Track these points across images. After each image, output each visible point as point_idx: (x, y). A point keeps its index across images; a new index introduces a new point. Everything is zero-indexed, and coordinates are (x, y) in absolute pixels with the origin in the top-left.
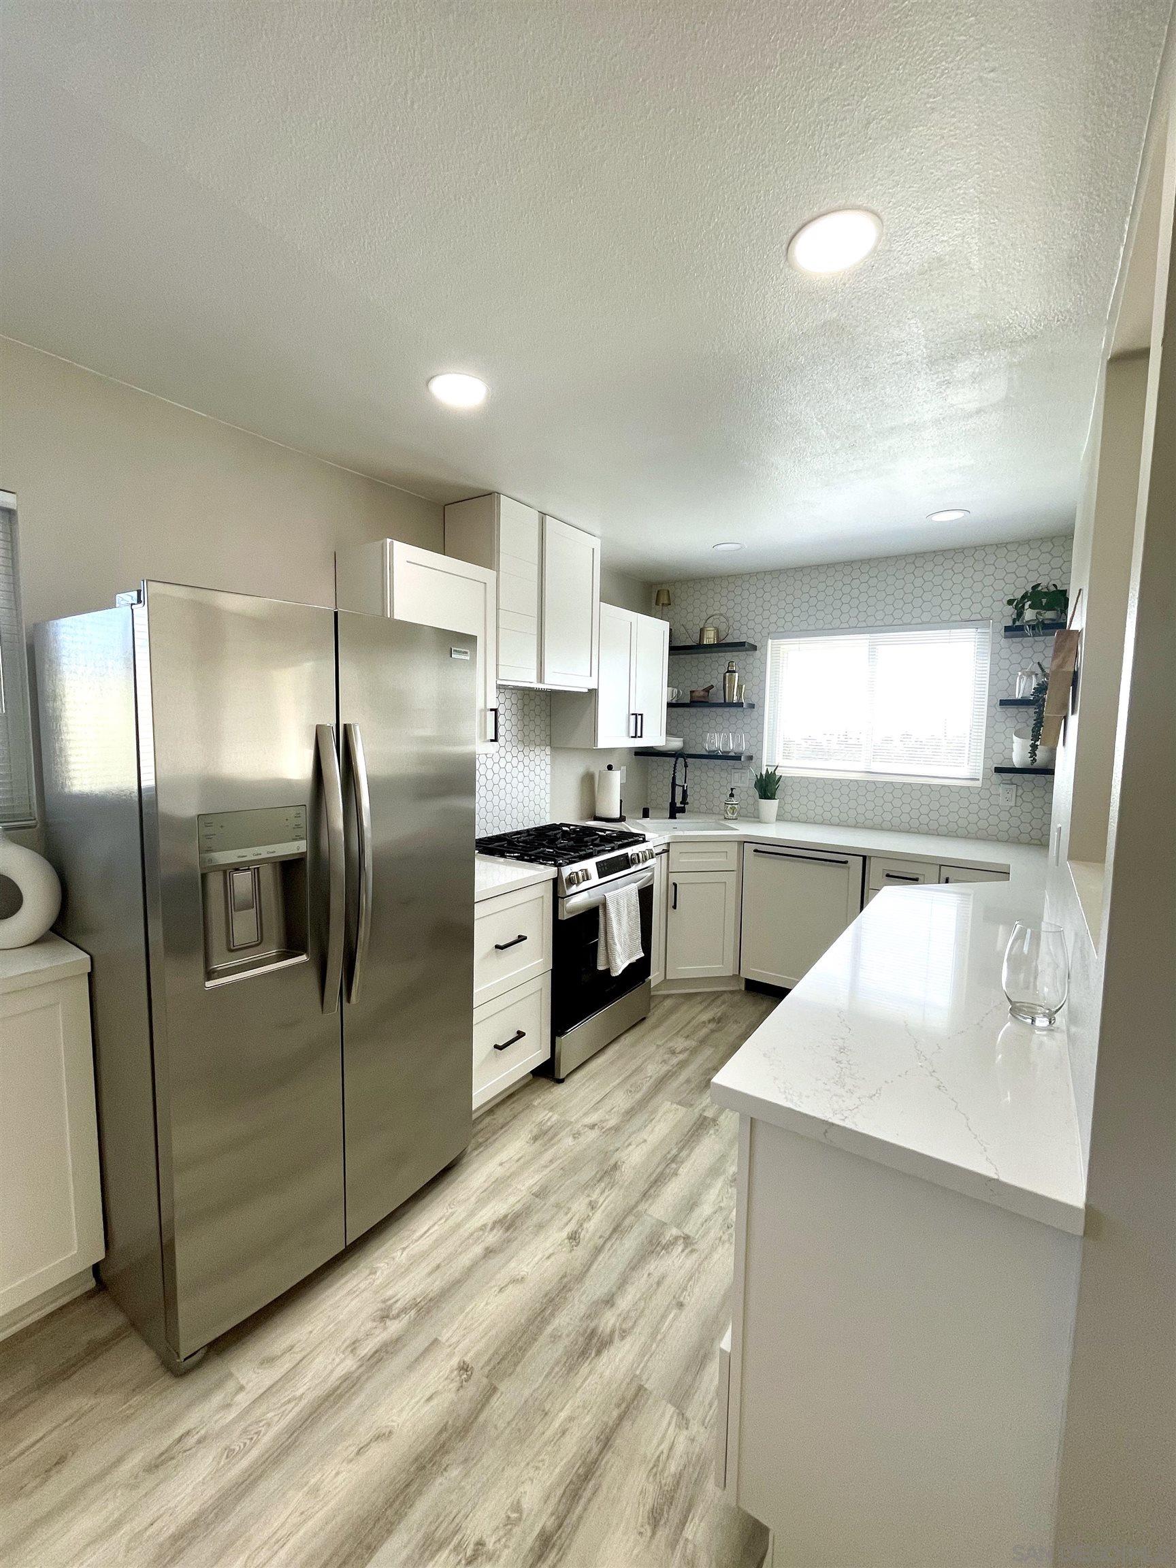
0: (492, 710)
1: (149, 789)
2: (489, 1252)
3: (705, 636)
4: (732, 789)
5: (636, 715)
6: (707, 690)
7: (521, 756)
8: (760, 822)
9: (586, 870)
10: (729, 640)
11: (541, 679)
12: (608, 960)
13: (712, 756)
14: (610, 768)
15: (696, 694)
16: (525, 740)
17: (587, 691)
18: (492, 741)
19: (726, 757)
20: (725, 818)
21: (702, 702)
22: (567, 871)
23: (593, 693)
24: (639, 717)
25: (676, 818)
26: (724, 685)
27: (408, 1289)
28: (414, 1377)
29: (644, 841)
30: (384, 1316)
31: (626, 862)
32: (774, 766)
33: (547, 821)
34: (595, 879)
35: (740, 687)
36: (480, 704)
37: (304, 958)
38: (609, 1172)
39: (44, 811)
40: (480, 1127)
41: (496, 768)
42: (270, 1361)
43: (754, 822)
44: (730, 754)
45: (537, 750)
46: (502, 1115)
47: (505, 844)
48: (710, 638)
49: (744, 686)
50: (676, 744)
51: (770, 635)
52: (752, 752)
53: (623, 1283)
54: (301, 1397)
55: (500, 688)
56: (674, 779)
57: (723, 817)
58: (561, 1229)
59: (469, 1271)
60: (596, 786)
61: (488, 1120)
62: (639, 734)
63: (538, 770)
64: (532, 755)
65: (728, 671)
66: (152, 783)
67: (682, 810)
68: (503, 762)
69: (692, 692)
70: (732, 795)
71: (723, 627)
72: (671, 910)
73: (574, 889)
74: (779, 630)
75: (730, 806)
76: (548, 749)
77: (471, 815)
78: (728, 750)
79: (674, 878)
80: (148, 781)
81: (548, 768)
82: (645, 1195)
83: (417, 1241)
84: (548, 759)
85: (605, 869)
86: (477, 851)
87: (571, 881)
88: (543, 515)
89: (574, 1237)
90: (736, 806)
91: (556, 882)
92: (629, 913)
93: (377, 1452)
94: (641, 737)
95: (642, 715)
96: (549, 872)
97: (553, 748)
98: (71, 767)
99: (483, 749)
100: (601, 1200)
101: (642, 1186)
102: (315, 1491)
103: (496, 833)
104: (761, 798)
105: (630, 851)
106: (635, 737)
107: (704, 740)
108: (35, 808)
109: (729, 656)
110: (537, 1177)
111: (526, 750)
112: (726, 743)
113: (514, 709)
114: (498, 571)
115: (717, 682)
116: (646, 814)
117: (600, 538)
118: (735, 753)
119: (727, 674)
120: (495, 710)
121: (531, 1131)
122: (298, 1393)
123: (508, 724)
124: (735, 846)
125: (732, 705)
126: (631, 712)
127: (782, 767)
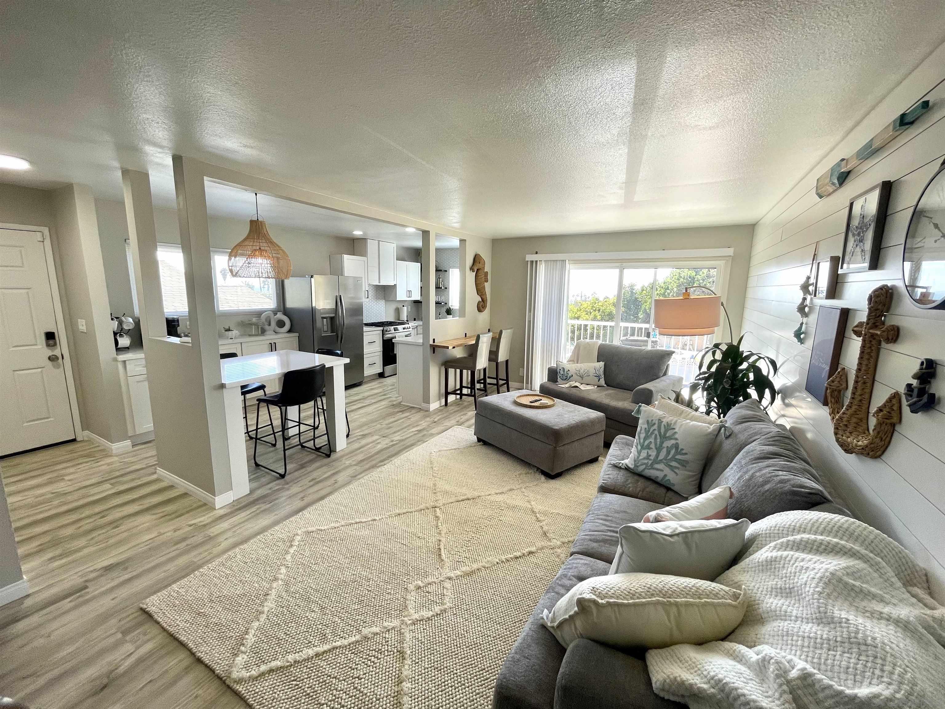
11: (379, 283)
16: (377, 298)
22: (385, 328)
23: (395, 285)
36: (364, 289)
55: (369, 285)
73: (387, 333)
87: (386, 331)
91: (383, 330)
96: (382, 328)
116: (415, 320)
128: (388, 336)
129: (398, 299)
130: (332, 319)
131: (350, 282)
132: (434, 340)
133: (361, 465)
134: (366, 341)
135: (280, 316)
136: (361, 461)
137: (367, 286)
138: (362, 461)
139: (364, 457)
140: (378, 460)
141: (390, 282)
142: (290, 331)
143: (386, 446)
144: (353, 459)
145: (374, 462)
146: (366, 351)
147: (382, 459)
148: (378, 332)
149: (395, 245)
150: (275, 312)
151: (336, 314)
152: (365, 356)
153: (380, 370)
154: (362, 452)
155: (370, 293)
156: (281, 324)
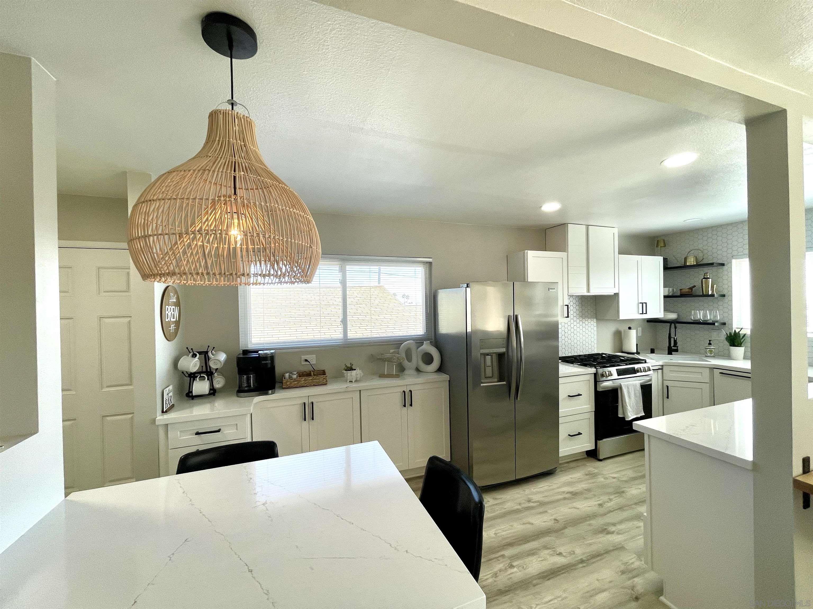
0: (566, 305)
1: (469, 332)
2: (565, 499)
3: (688, 261)
4: (710, 341)
5: (642, 303)
6: (691, 288)
7: (581, 323)
8: (731, 359)
9: (610, 371)
10: (705, 262)
11: (588, 290)
12: (624, 413)
13: (697, 323)
14: (630, 328)
15: (684, 290)
17: (613, 294)
18: (566, 317)
19: (705, 323)
20: (706, 356)
21: (688, 294)
23: (616, 295)
24: (644, 305)
25: (672, 354)
26: (702, 285)
27: (536, 498)
28: (539, 516)
29: (646, 362)
30: (529, 501)
31: (634, 371)
32: (740, 328)
33: (595, 351)
34: (615, 376)
35: (712, 287)
36: (560, 303)
37: (504, 383)
38: (620, 492)
39: (436, 338)
40: (563, 466)
41: (569, 328)
42: (496, 499)
43: (728, 359)
44: (708, 322)
45: (589, 320)
46: (572, 465)
47: (573, 359)
48: (691, 261)
49: (715, 286)
50: (672, 316)
51: (733, 257)
52: (725, 320)
53: (621, 522)
54: (505, 509)
56: (670, 334)
57: (704, 356)
58: (595, 501)
59: (558, 501)
60: (623, 336)
61: (566, 465)
62: (645, 312)
63: (590, 329)
64: (586, 323)
65: (704, 278)
66: (470, 330)
67: (677, 351)
68: (572, 326)
69: (681, 290)
70: (710, 344)
71: (701, 255)
72: (665, 399)
74: (739, 254)
75: (708, 350)
76: (595, 320)
77: (557, 347)
78: (706, 319)
79: (666, 383)
80: (469, 330)
81: (595, 328)
82: (636, 504)
83: (539, 488)
84: (595, 324)
85: (620, 373)
86: (560, 361)
87: (602, 375)
88: (588, 226)
89: (600, 505)
90: (713, 350)
91: (595, 375)
92: (635, 394)
93: (529, 526)
94: (646, 313)
95: (646, 303)
97: (597, 319)
98: (439, 326)
99: (562, 321)
100: (614, 499)
101: (635, 501)
102: (512, 526)
103: (570, 355)
104: (731, 346)
105: (636, 366)
106: (642, 314)
107: (691, 315)
108: (433, 337)
109: (706, 269)
110: (587, 485)
111: (584, 321)
112: (705, 315)
113: (577, 303)
114: (568, 252)
115: (698, 284)
117: (617, 227)
118: (712, 321)
119: (704, 280)
120: (568, 306)
121: (585, 472)
122: (505, 507)
123: (575, 310)
124: (708, 370)
125: (708, 296)
126: (639, 302)
127: (744, 329)
128: (606, 385)
129: (623, 316)
130: (501, 356)
131: (538, 294)
132: (806, 461)
134: (563, 393)
135: (428, 347)
137: (566, 297)
141: (608, 291)
142: (440, 369)
146: (562, 410)
148: (587, 377)
149: (616, 231)
150: (419, 341)
151: (507, 347)
152: (561, 420)
153: (590, 446)
155: (571, 308)
156: (428, 359)
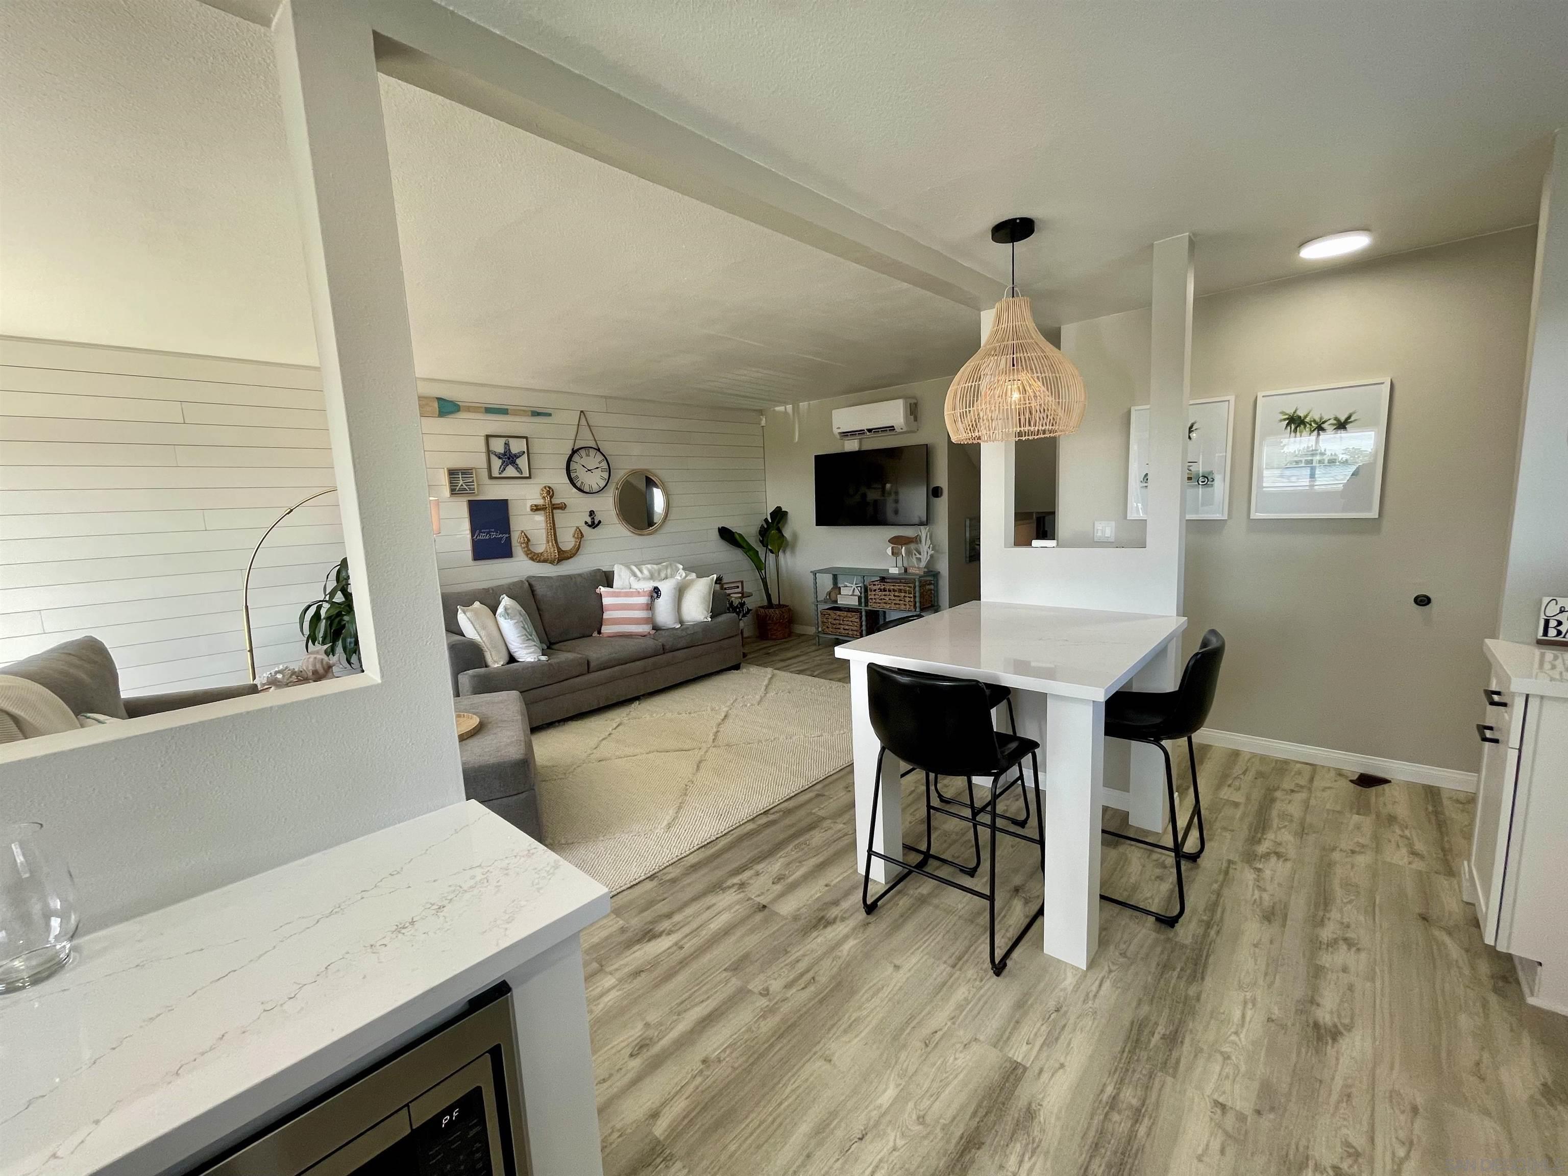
133: (809, 820)
136: (814, 828)
138: (811, 827)
139: (807, 836)
140: (782, 824)
143: (759, 867)
144: (830, 832)
145: (788, 821)
147: (773, 828)
154: (817, 851)
